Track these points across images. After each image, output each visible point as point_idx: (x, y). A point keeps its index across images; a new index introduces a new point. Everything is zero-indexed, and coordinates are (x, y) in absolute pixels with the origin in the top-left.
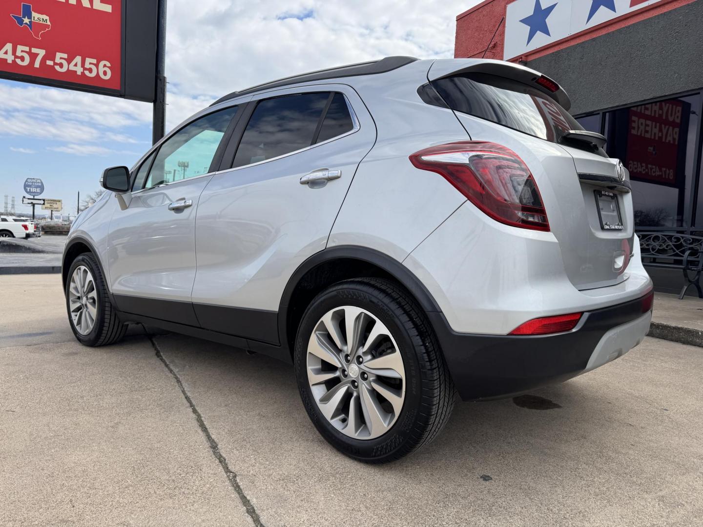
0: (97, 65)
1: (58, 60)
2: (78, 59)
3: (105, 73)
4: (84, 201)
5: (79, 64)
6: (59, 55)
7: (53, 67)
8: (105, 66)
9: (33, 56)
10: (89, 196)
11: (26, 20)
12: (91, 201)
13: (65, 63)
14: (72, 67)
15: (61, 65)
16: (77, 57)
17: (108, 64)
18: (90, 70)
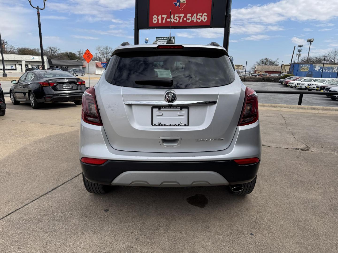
0: (202, 16)
1: (188, 17)
2: (195, 15)
3: (205, 19)
4: (254, 65)
5: (195, 17)
6: (189, 15)
7: (186, 21)
8: (205, 15)
9: (180, 18)
10: (257, 62)
11: (178, 4)
12: (258, 64)
13: (190, 18)
14: (193, 19)
15: (189, 19)
16: (195, 14)
17: (206, 14)
18: (199, 19)
